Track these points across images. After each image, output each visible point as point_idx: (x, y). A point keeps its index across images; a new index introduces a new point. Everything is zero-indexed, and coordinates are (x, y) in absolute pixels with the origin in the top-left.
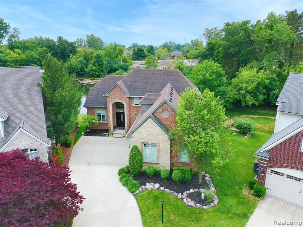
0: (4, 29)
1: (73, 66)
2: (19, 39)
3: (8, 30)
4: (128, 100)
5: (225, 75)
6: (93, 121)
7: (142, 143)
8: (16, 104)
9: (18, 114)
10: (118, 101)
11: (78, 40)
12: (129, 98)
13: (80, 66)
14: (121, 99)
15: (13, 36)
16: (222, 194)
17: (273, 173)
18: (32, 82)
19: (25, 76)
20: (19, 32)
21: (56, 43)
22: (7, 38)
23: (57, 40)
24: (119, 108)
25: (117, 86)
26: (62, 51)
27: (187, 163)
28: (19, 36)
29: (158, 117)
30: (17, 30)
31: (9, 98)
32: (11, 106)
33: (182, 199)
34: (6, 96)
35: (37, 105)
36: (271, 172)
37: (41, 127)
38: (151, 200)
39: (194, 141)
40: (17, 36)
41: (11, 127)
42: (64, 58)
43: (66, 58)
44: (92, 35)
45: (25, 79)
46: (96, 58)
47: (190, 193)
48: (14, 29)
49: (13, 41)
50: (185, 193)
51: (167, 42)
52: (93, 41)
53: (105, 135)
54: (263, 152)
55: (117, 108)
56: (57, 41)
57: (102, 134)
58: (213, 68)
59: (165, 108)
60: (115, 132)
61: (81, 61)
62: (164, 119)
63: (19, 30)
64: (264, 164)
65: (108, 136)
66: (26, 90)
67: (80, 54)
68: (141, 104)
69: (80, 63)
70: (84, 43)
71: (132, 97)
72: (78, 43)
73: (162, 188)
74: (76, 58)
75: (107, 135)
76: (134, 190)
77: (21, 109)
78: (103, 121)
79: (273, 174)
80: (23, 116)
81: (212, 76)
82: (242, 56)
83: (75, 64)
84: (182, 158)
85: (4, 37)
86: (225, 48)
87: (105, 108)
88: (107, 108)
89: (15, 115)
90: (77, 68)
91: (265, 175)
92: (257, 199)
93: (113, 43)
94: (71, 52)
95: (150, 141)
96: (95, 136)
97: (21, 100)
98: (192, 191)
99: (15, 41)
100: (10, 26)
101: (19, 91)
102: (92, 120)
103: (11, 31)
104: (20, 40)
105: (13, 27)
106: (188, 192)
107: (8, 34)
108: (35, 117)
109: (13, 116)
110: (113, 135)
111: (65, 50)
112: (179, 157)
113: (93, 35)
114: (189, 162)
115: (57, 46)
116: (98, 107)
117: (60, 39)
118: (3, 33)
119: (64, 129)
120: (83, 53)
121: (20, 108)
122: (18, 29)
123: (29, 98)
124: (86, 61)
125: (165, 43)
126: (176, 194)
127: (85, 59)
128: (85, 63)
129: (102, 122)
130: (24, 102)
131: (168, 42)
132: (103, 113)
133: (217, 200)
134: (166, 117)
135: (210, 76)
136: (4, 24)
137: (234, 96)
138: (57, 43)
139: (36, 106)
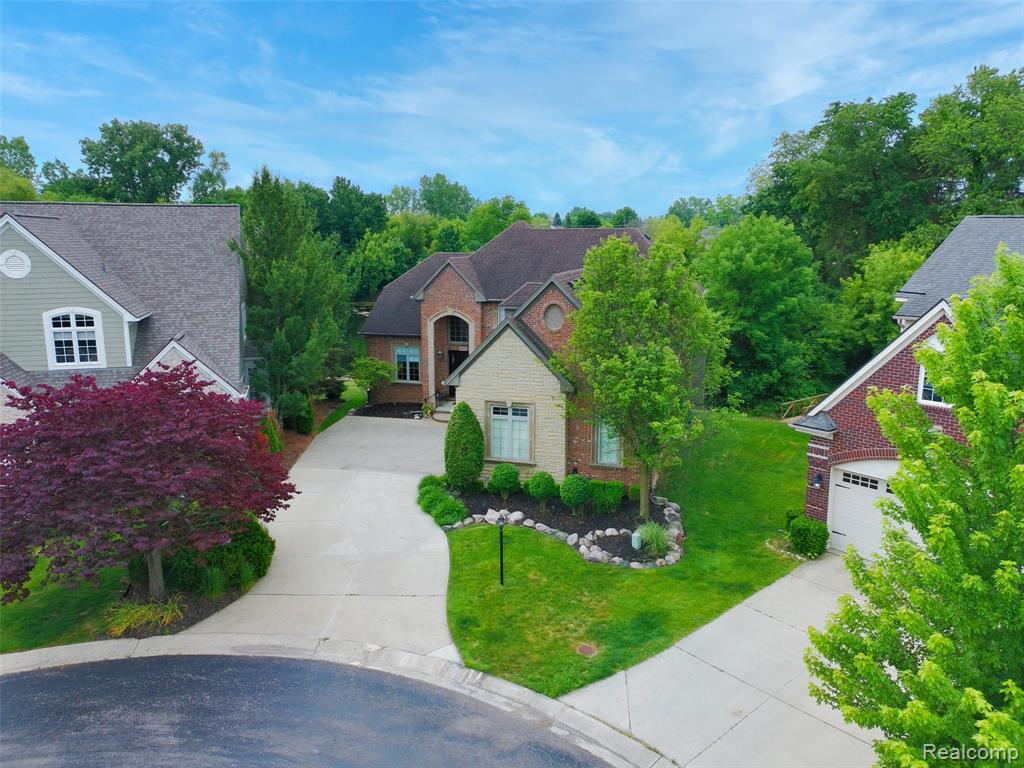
0: (185, 156)
1: (371, 262)
2: (224, 183)
3: (196, 159)
4: (478, 309)
5: (813, 261)
6: (381, 372)
7: (486, 402)
8: (171, 293)
9: (173, 316)
10: (450, 312)
11: (395, 191)
12: (483, 303)
13: (392, 263)
14: (459, 308)
15: (208, 177)
16: (698, 545)
17: (849, 481)
18: (218, 241)
19: (203, 227)
20: (225, 165)
21: (329, 198)
22: (191, 183)
23: (332, 188)
24: (458, 340)
25: (448, 270)
26: (343, 219)
27: (618, 469)
28: (226, 175)
29: (534, 328)
30: (221, 160)
31: (156, 276)
32: (158, 295)
33: (577, 546)
34: (149, 272)
35: (224, 297)
36: (845, 480)
37: (226, 351)
38: (490, 542)
39: (608, 371)
40: (219, 176)
41: (151, 345)
42: (348, 241)
43: (352, 240)
44: (438, 176)
45: (202, 235)
46: (440, 238)
47: (605, 537)
48: (212, 155)
49: (209, 190)
50: (589, 536)
51: (683, 200)
52: (440, 194)
53: (411, 416)
54: (817, 415)
55: (453, 339)
56: (331, 192)
57: (405, 413)
58: (770, 236)
59: (553, 302)
60: (440, 409)
61: (397, 250)
62: (551, 332)
63: (227, 160)
64: (821, 452)
65: (421, 418)
66: (200, 260)
67: (395, 229)
68: (506, 310)
69: (393, 255)
70: (414, 200)
71: (491, 302)
72: (395, 202)
73: (529, 522)
74: (381, 241)
75: (417, 417)
76: (449, 518)
77: (183, 306)
78: (411, 379)
79: (850, 485)
80: (185, 322)
81: (765, 260)
82: (886, 208)
83: (377, 257)
84: (603, 454)
85: (184, 179)
86: (825, 181)
87: (416, 338)
88: (420, 337)
89: (167, 317)
90: (383, 270)
91: (825, 487)
92: (799, 558)
93: (501, 197)
94: (368, 223)
95: (509, 398)
96: (385, 416)
97: (186, 284)
98: (610, 532)
99: (214, 191)
100: (202, 148)
101: (183, 261)
102: (378, 369)
103: (205, 161)
104: (226, 189)
105: (211, 151)
106: (599, 532)
107: (196, 170)
108: (214, 327)
109: (159, 320)
110: (435, 416)
111: (352, 216)
112: (594, 450)
113: (443, 177)
114: (622, 466)
115: (330, 206)
116: (398, 337)
117: (341, 185)
118: (183, 167)
119: (290, 372)
120: (404, 228)
121: (181, 301)
122: (223, 155)
123: (204, 281)
124: (410, 250)
125: (677, 203)
126: (561, 534)
127: (409, 244)
128: (406, 255)
129: (408, 381)
130: (191, 289)
131: (687, 200)
132: (411, 354)
133: (678, 555)
134: (554, 329)
135: (758, 262)
136: (189, 140)
137: (846, 331)
138: (330, 195)
139: (220, 301)
